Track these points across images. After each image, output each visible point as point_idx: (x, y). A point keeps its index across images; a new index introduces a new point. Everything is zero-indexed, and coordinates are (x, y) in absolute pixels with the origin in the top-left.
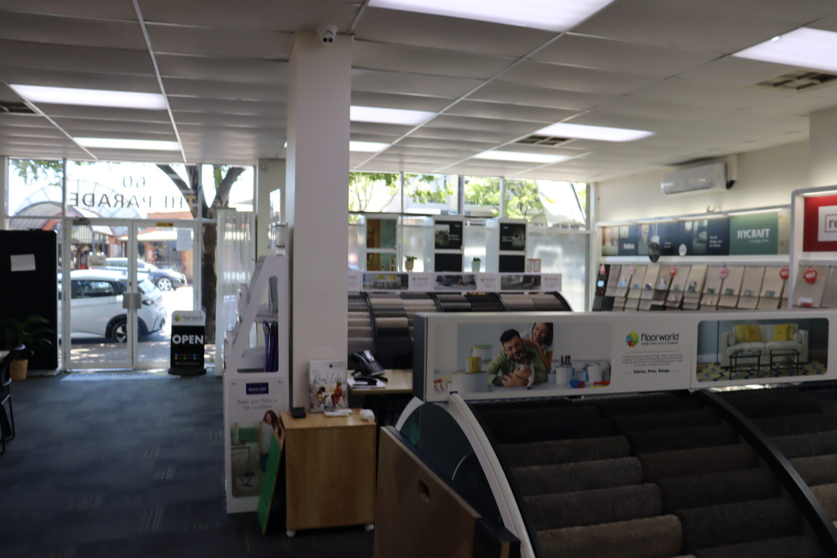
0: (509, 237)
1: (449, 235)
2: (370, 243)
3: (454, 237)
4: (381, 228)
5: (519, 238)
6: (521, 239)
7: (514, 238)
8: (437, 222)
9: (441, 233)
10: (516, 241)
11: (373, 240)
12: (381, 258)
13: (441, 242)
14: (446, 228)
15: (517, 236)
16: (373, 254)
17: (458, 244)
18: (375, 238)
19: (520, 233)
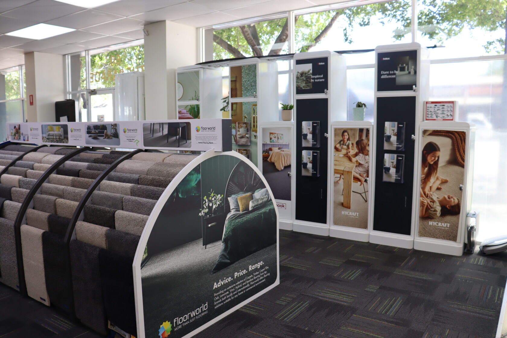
0: (391, 72)
1: (312, 77)
2: (234, 92)
3: (317, 78)
4: (243, 75)
5: (406, 72)
6: (409, 73)
7: (397, 72)
8: (299, 62)
9: (302, 74)
10: (401, 77)
11: (236, 89)
12: (244, 107)
13: (303, 85)
14: (308, 68)
15: (402, 69)
16: (236, 103)
17: (323, 86)
18: (238, 87)
19: (407, 64)
